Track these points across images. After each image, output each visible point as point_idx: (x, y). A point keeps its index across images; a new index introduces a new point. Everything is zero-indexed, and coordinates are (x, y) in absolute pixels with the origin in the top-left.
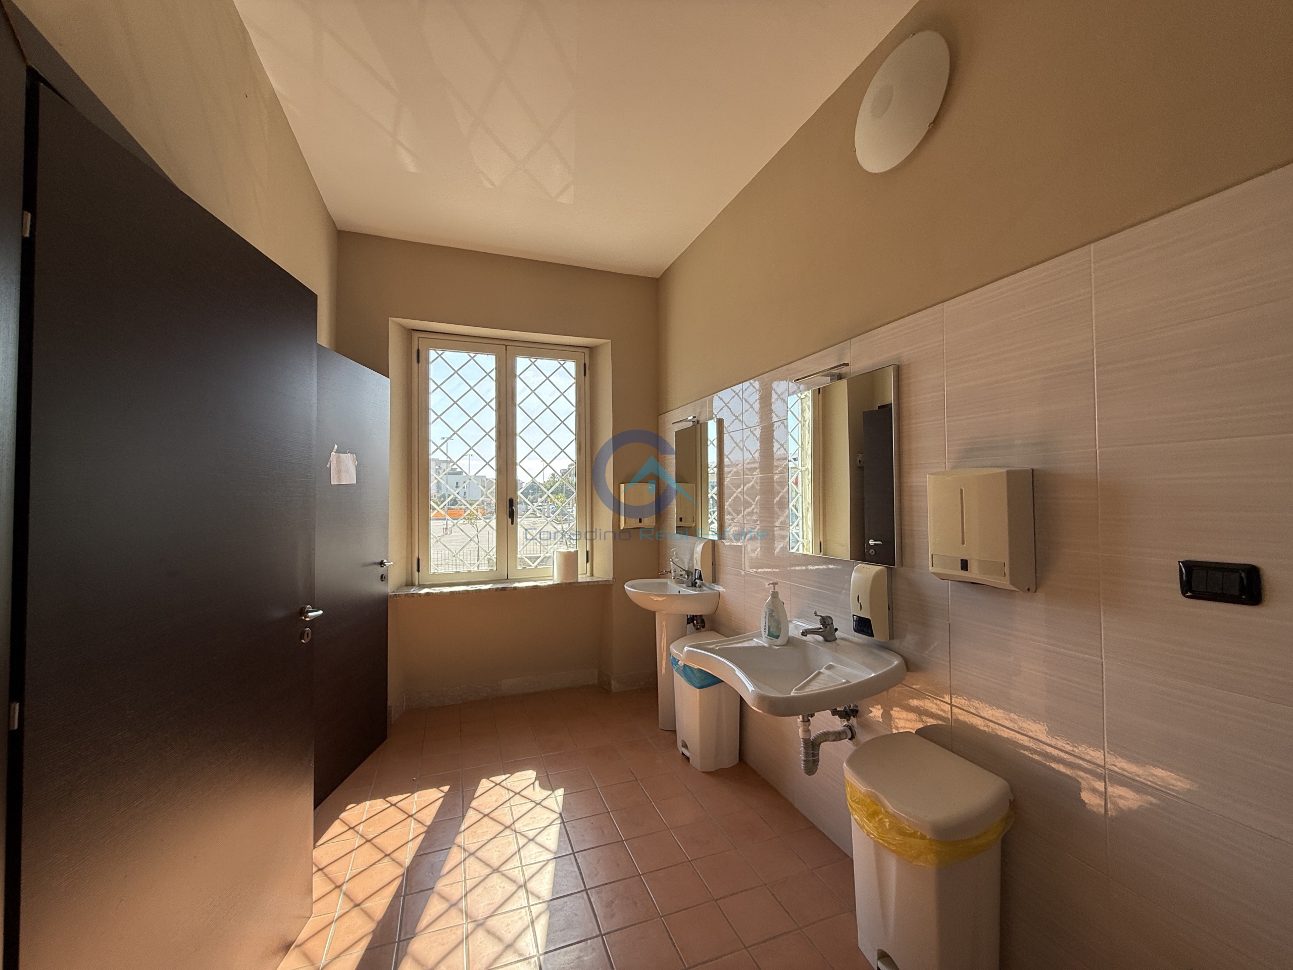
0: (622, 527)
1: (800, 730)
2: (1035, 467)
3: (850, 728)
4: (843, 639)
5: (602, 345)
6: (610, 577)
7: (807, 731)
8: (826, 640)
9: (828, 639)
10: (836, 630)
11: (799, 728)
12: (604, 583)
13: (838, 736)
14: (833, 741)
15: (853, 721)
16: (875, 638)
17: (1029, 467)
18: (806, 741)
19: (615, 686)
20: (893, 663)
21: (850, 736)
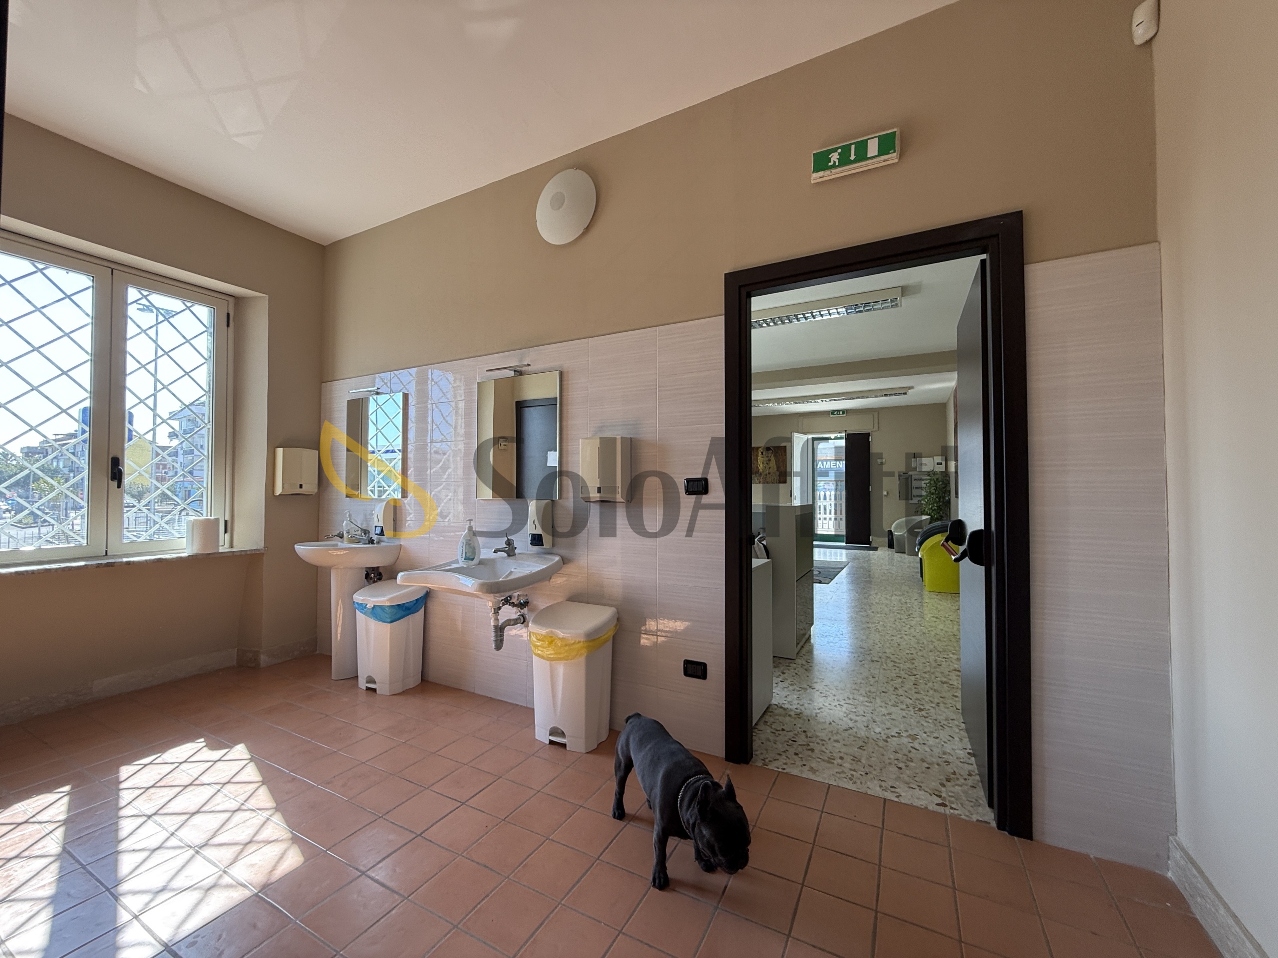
0: (279, 491)
1: (492, 621)
2: (632, 436)
3: (523, 616)
4: (520, 554)
5: (254, 297)
6: (261, 545)
7: (497, 620)
8: (509, 556)
9: (511, 554)
10: (516, 548)
11: (491, 618)
12: (253, 552)
13: (515, 622)
14: (513, 625)
15: (525, 610)
16: (544, 547)
17: (629, 436)
18: (496, 627)
19: (264, 659)
20: (554, 560)
21: (522, 621)
